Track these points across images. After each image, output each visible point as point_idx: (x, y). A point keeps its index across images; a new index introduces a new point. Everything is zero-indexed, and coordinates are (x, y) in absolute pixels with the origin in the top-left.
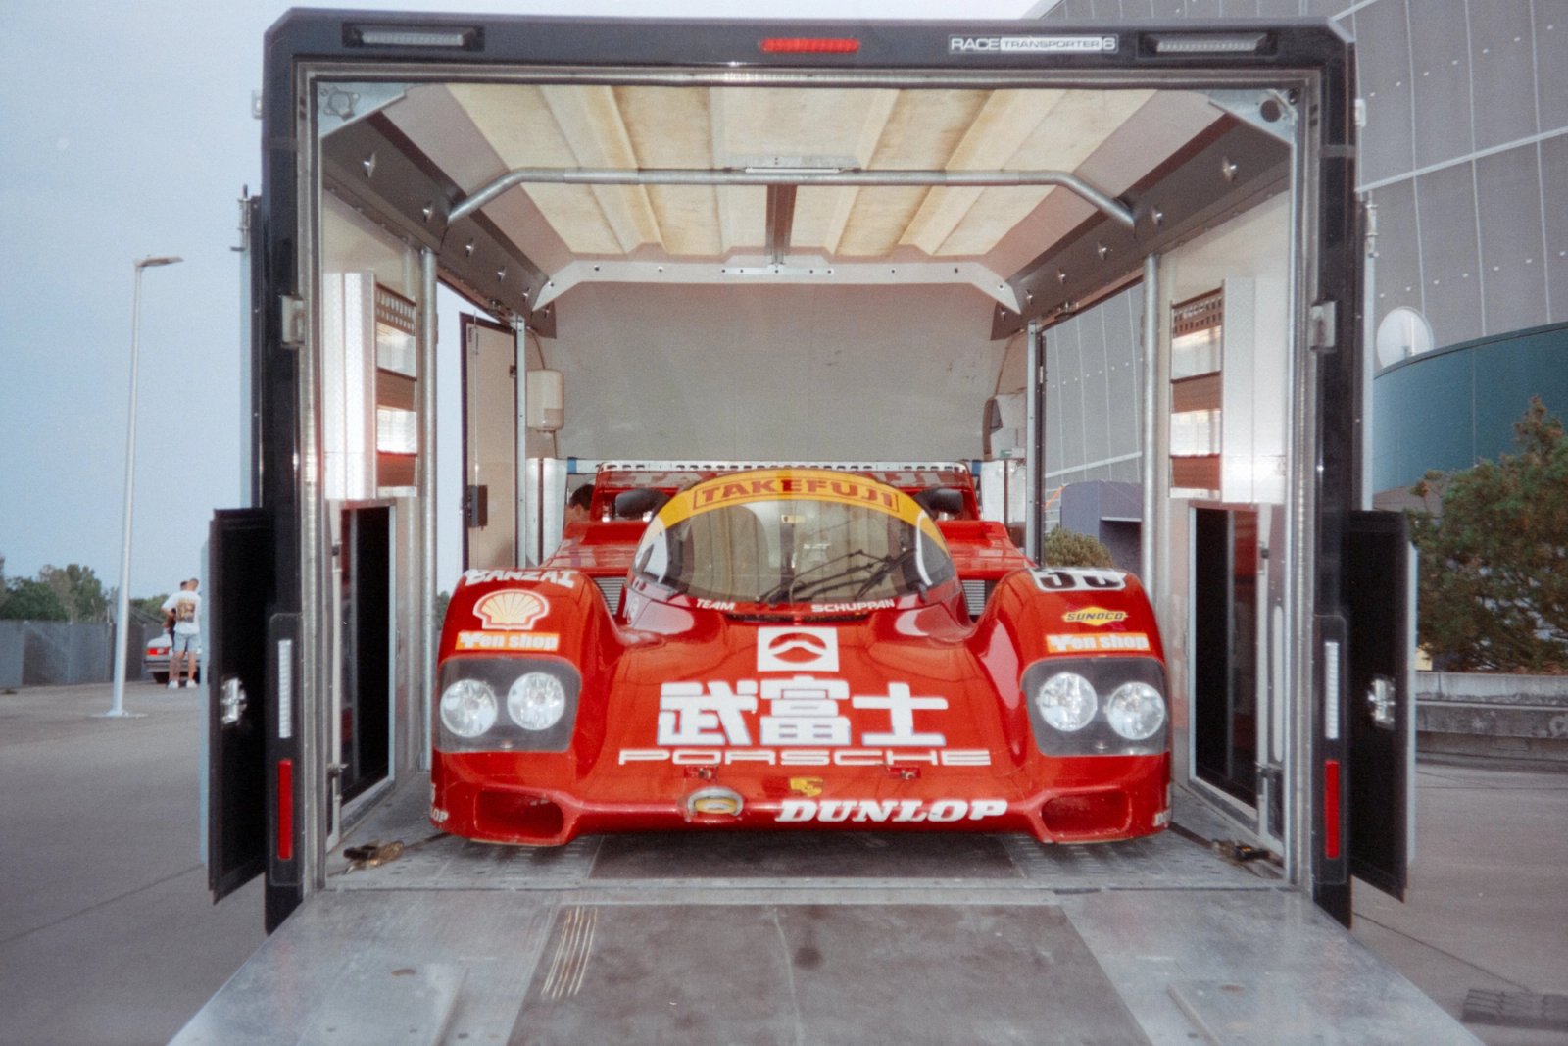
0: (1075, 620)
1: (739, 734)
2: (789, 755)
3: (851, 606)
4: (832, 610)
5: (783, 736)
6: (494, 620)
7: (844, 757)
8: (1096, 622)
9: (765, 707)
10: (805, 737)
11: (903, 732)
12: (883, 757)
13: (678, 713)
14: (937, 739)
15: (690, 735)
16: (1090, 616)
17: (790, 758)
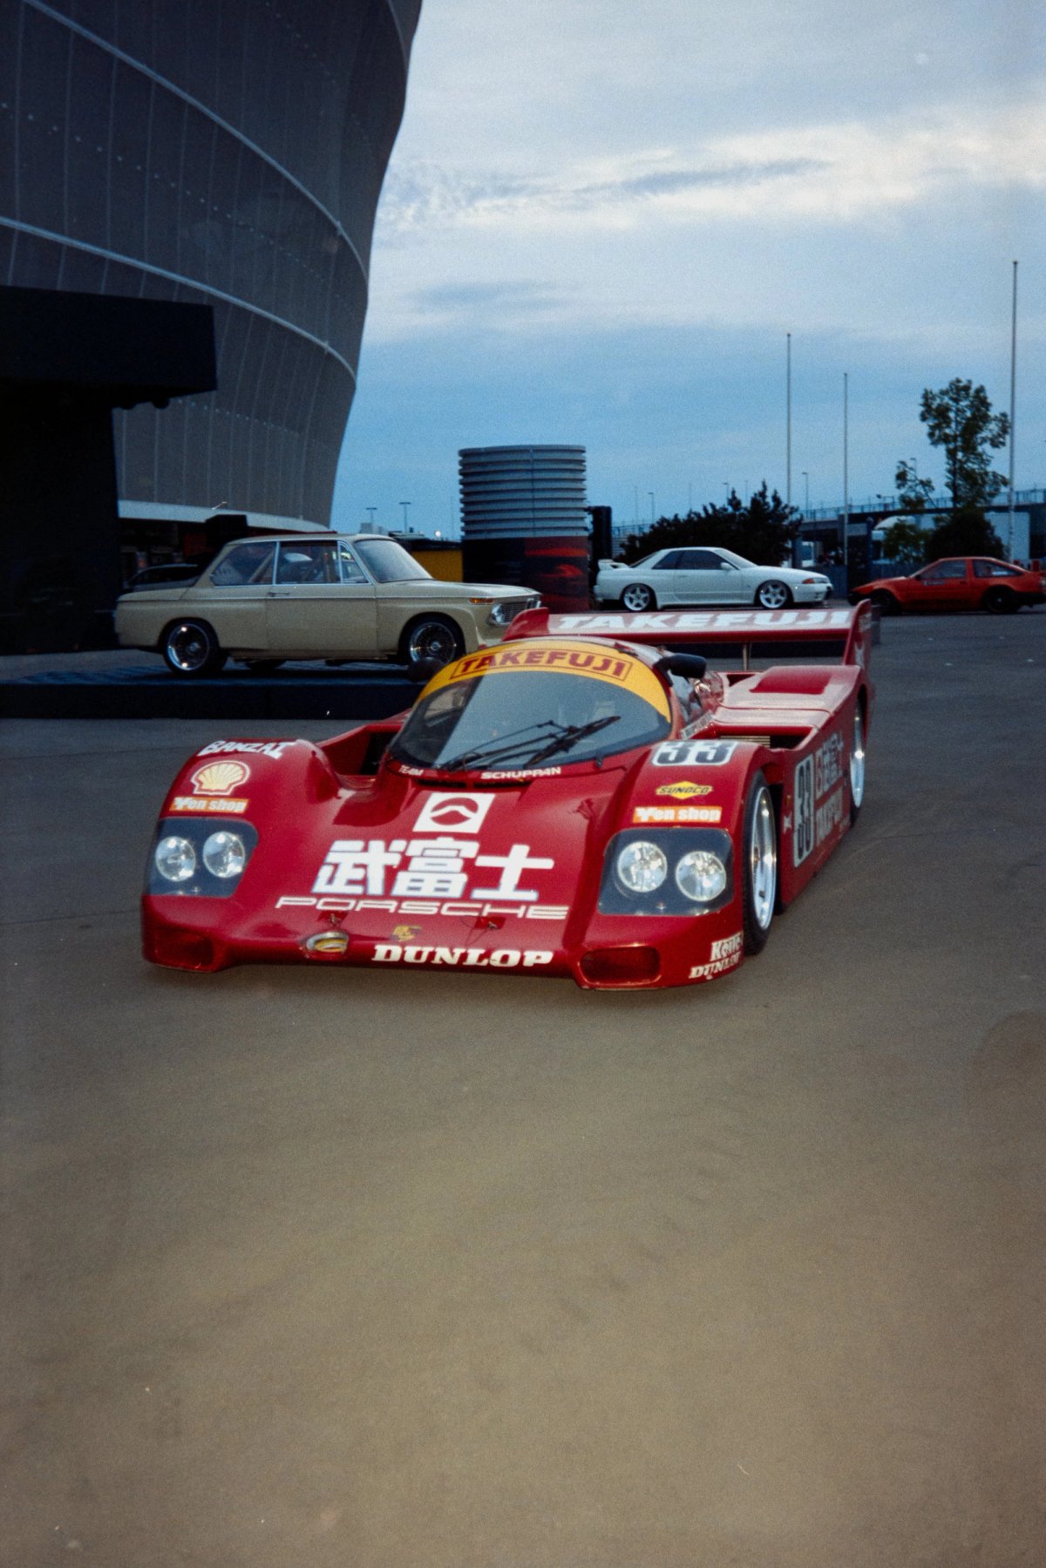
0: (666, 793)
1: (376, 887)
2: (408, 905)
3: (516, 774)
4: (498, 778)
5: (411, 889)
6: (204, 787)
7: (451, 909)
8: (682, 796)
9: (405, 862)
10: (427, 890)
11: (507, 889)
12: (480, 910)
13: (336, 866)
14: (532, 895)
15: (339, 886)
16: (680, 790)
17: (409, 908)
